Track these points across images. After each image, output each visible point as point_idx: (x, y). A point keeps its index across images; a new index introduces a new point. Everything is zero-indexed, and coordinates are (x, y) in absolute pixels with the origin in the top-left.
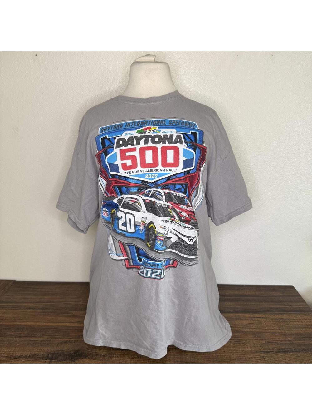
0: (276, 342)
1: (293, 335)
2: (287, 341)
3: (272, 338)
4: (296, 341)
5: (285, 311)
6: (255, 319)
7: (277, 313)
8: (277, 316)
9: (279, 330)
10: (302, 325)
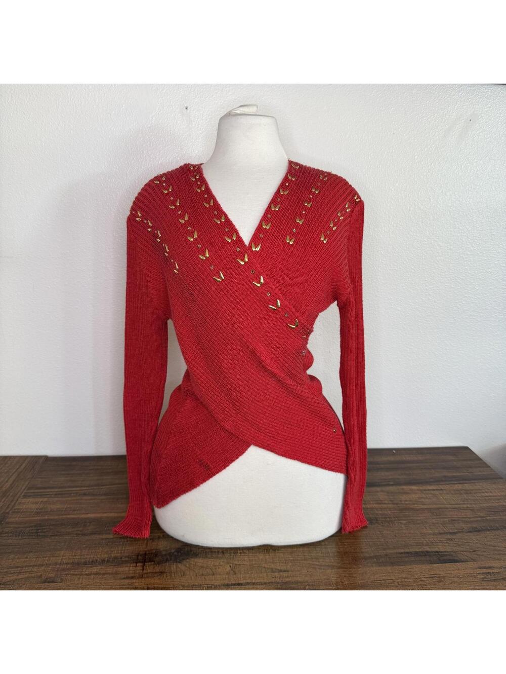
0: (464, 519)
1: (484, 509)
2: (477, 517)
3: (457, 515)
4: (490, 516)
5: (466, 480)
6: (427, 492)
7: (456, 482)
8: (456, 487)
9: (464, 504)
10: (494, 496)
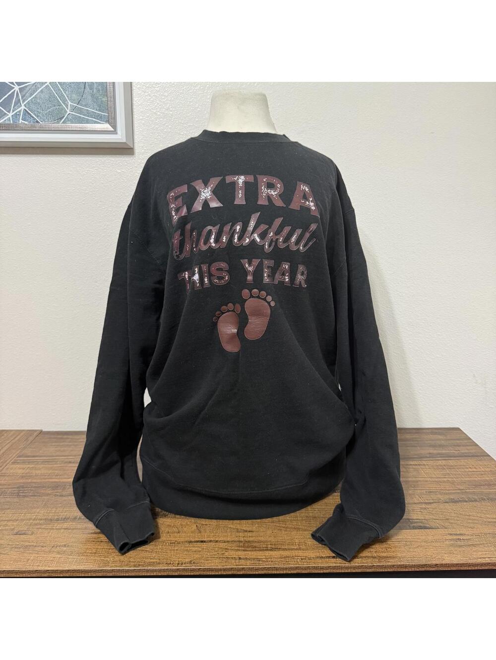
0: (442, 491)
1: (465, 483)
2: (456, 490)
3: (435, 487)
4: (470, 489)
5: (450, 457)
6: (409, 466)
7: (440, 459)
8: (440, 462)
9: (445, 478)
